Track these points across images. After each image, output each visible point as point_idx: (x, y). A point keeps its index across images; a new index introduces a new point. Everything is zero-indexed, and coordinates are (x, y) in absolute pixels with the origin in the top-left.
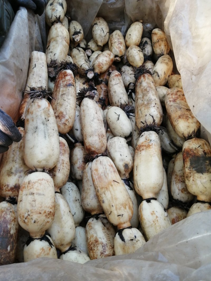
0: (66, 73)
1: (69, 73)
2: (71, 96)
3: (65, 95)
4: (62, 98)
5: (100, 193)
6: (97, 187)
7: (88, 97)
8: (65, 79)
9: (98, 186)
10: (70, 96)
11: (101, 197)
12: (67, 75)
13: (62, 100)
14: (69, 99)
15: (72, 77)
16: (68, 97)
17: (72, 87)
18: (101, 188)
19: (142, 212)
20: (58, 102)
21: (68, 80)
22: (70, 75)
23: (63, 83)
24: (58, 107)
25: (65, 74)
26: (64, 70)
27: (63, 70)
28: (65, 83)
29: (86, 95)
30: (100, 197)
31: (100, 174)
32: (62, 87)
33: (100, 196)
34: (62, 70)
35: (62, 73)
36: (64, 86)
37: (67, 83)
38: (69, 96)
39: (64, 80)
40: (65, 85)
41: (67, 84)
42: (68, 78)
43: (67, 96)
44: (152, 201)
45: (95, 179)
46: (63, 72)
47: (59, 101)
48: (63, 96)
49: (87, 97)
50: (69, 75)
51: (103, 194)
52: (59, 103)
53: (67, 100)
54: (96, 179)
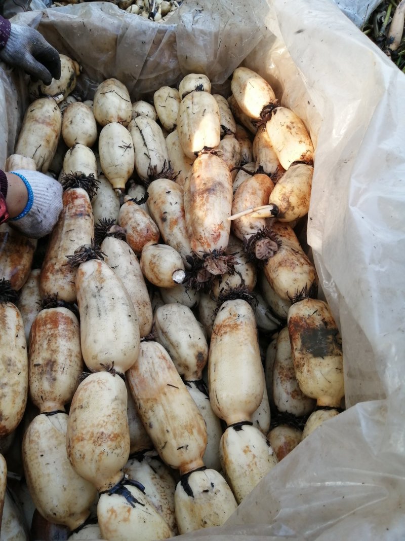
0: (74, 193)
1: (80, 194)
2: (85, 233)
3: (73, 231)
4: (67, 237)
5: (144, 410)
6: (138, 399)
7: (113, 235)
8: (73, 204)
9: (139, 397)
10: (82, 233)
11: (146, 418)
12: (76, 198)
13: (69, 242)
14: (81, 239)
15: (85, 201)
16: (79, 236)
17: (87, 217)
18: (144, 402)
19: (227, 448)
20: (59, 244)
21: (79, 205)
22: (83, 197)
23: (69, 211)
24: (60, 253)
25: (74, 195)
26: (72, 190)
27: (70, 189)
28: (73, 211)
29: (108, 232)
30: (144, 418)
31: (142, 374)
32: (68, 217)
33: (145, 416)
34: (68, 188)
35: (68, 194)
36: (72, 217)
37: (76, 210)
38: (80, 233)
39: (70, 206)
40: (72, 214)
41: (77, 213)
42: (78, 202)
43: (76, 233)
44: (244, 427)
45: (134, 384)
46: (69, 192)
47: (62, 243)
48: (70, 233)
49: (111, 235)
50: (80, 198)
51: (150, 411)
52: (62, 246)
53: (76, 241)
54: (136, 384)
